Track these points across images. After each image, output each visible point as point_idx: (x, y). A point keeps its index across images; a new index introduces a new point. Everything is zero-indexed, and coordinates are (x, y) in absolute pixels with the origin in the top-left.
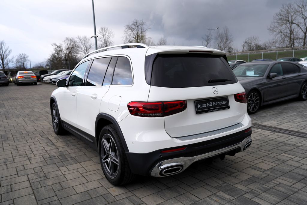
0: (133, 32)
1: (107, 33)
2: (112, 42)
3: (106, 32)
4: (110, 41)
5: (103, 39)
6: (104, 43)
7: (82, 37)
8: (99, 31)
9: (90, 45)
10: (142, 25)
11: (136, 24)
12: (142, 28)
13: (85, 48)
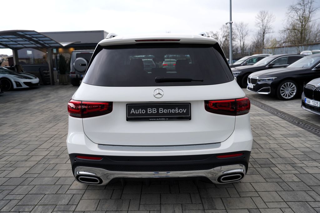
0: (297, 13)
1: (267, 17)
2: (272, 26)
3: (265, 16)
4: (270, 26)
5: (261, 24)
6: (262, 29)
7: (238, 24)
8: (258, 15)
9: (247, 32)
10: (311, 4)
11: (303, 3)
12: (310, 7)
13: (241, 35)
